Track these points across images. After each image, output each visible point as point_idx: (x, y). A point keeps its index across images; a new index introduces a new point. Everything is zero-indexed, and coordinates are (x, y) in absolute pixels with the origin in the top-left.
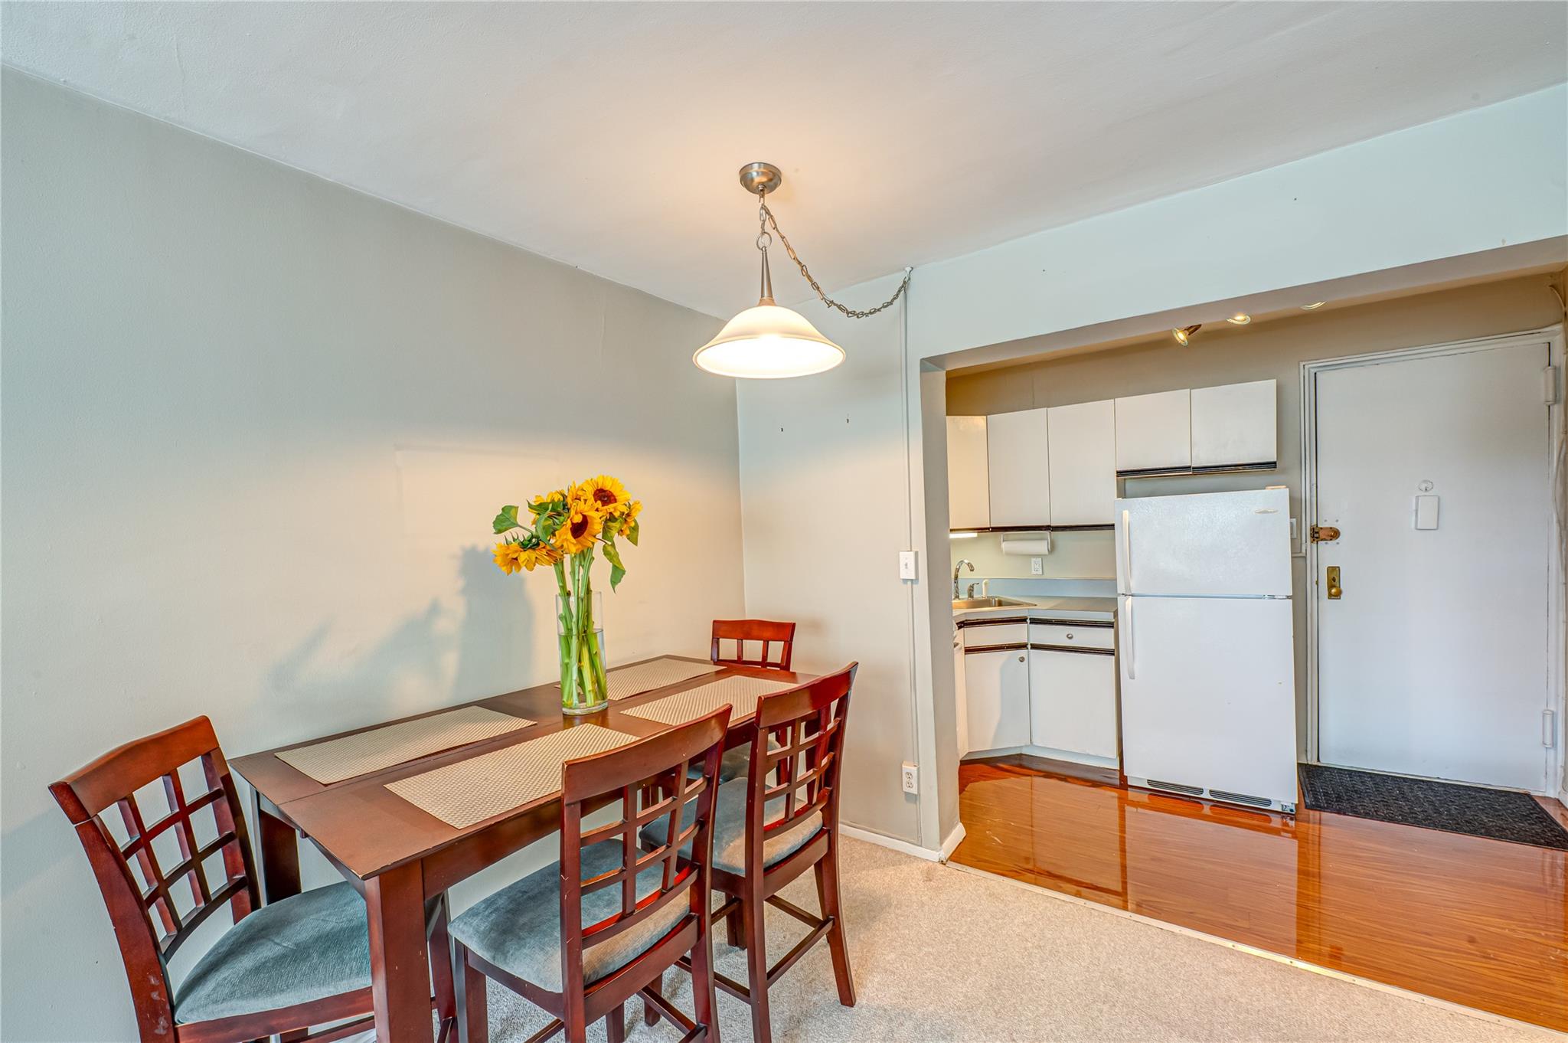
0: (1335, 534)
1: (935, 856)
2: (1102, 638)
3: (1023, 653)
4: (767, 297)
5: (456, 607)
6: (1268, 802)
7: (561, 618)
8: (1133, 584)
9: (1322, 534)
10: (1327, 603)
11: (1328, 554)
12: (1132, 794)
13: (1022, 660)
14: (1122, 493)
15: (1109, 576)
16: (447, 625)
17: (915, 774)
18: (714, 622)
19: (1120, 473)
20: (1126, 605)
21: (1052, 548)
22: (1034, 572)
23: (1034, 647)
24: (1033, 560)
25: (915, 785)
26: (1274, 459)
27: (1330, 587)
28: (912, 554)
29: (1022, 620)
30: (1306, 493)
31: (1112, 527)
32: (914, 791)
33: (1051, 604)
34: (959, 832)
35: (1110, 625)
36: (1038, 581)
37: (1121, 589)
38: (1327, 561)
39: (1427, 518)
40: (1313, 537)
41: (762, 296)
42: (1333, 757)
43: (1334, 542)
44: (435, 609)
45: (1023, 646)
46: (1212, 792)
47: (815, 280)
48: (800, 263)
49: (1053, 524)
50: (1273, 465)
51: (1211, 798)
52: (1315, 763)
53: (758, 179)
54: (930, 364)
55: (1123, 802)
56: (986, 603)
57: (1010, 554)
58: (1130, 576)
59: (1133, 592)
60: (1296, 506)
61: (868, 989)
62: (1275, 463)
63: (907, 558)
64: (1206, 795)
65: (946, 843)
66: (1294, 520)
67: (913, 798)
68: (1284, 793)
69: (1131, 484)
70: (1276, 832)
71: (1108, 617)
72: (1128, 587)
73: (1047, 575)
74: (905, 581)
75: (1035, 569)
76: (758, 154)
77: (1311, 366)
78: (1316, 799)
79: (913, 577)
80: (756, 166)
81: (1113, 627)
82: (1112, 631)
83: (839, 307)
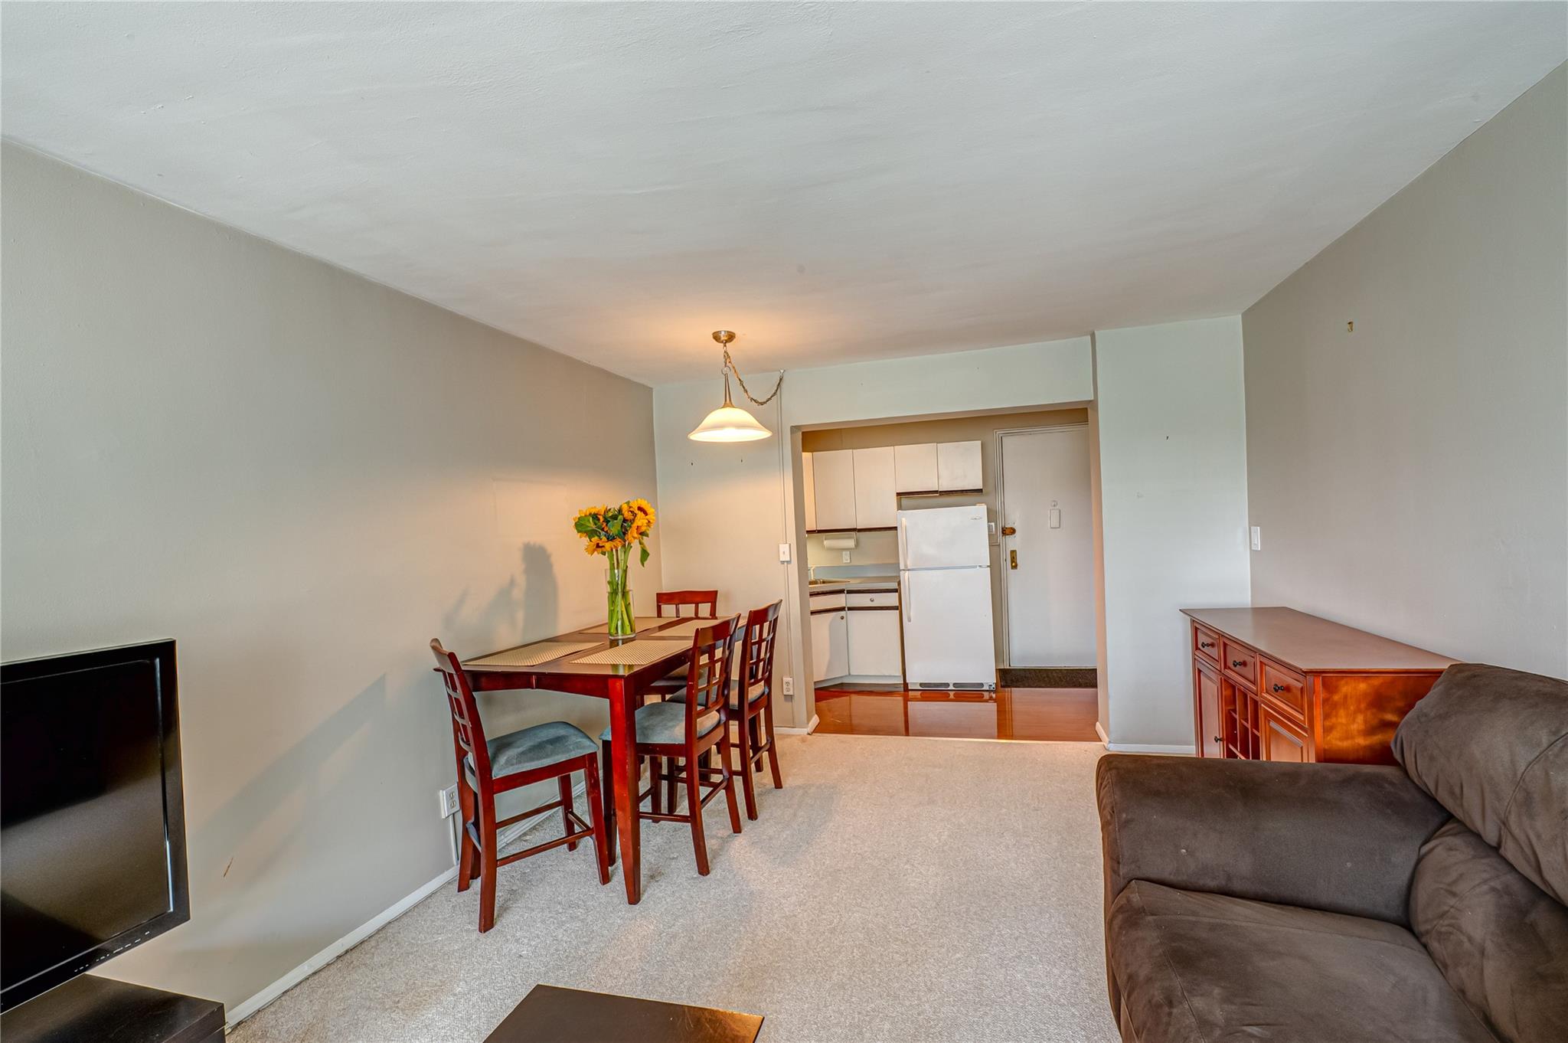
0: (1013, 531)
1: (804, 731)
2: (891, 599)
3: (843, 613)
4: (728, 403)
5: (521, 580)
6: (982, 685)
7: (609, 583)
8: (908, 563)
9: (1007, 531)
10: (1011, 572)
11: (1012, 543)
12: (911, 693)
13: (842, 618)
14: (900, 507)
15: (892, 561)
16: (518, 593)
17: (791, 683)
18: (657, 594)
19: (898, 494)
20: (905, 576)
21: (857, 545)
22: (845, 561)
23: (850, 609)
24: (844, 553)
25: (792, 689)
26: (980, 486)
27: (1012, 562)
28: (787, 545)
29: (841, 592)
30: (999, 507)
31: (895, 528)
32: (791, 693)
33: (858, 581)
34: (815, 720)
35: (895, 591)
36: (847, 568)
37: (902, 567)
38: (1011, 548)
39: (1055, 523)
40: (1003, 533)
41: (726, 400)
42: (1017, 664)
43: (1014, 536)
44: (512, 583)
45: (842, 609)
46: (954, 684)
47: (746, 388)
48: (740, 380)
49: (858, 528)
50: (980, 491)
51: (954, 689)
52: (1008, 667)
53: (723, 338)
54: (794, 429)
55: (906, 700)
56: (815, 582)
57: (831, 549)
58: (907, 558)
59: (909, 568)
60: (992, 515)
61: (787, 782)
62: (982, 490)
63: (784, 548)
64: (951, 687)
65: (811, 723)
66: (993, 524)
67: (789, 698)
68: (989, 679)
69: (905, 501)
70: (986, 701)
71: (894, 585)
72: (906, 565)
73: (855, 563)
74: (783, 562)
75: (846, 558)
76: (723, 328)
77: (1000, 432)
78: (1006, 682)
79: (788, 559)
80: (723, 333)
81: (897, 591)
82: (897, 594)
83: (755, 401)
